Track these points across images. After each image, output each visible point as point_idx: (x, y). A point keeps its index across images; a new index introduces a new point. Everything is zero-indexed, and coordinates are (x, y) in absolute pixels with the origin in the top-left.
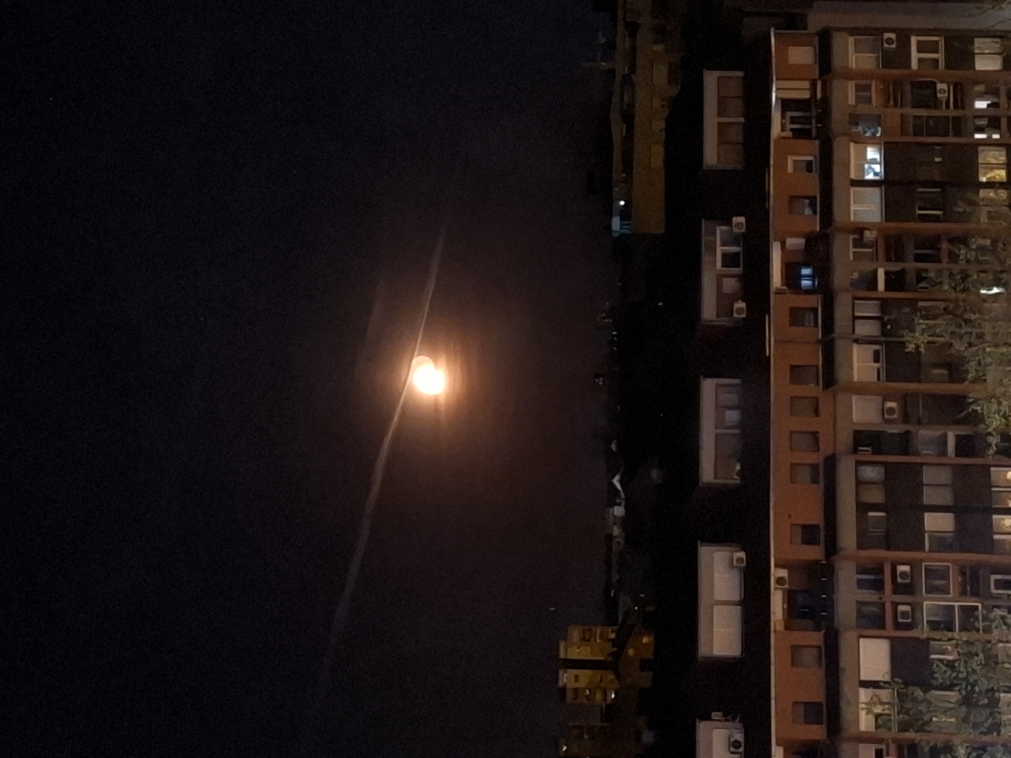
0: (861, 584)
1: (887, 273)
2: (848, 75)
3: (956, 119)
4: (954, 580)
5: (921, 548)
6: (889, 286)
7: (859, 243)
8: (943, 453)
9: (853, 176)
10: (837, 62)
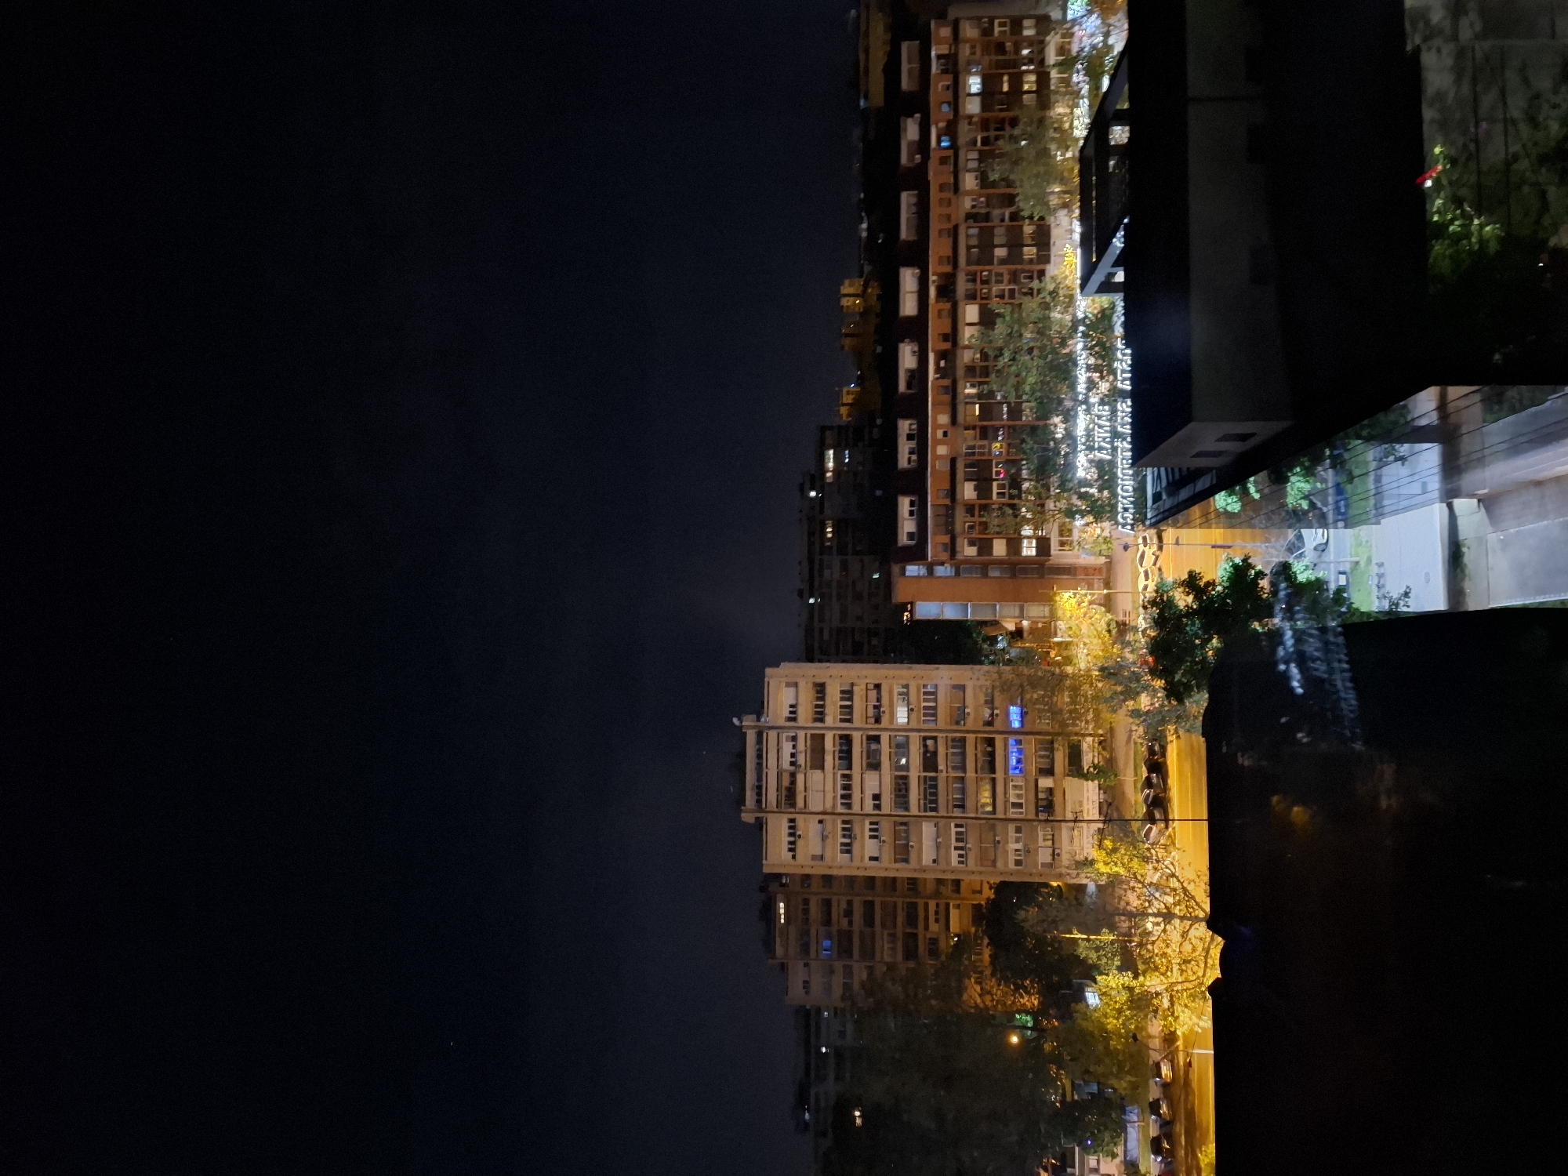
0: (968, 281)
1: (982, 138)
2: (967, 41)
3: (1015, 60)
4: (1006, 277)
5: (993, 264)
6: (983, 144)
7: (970, 124)
8: (1003, 220)
9: (967, 91)
10: (961, 34)
